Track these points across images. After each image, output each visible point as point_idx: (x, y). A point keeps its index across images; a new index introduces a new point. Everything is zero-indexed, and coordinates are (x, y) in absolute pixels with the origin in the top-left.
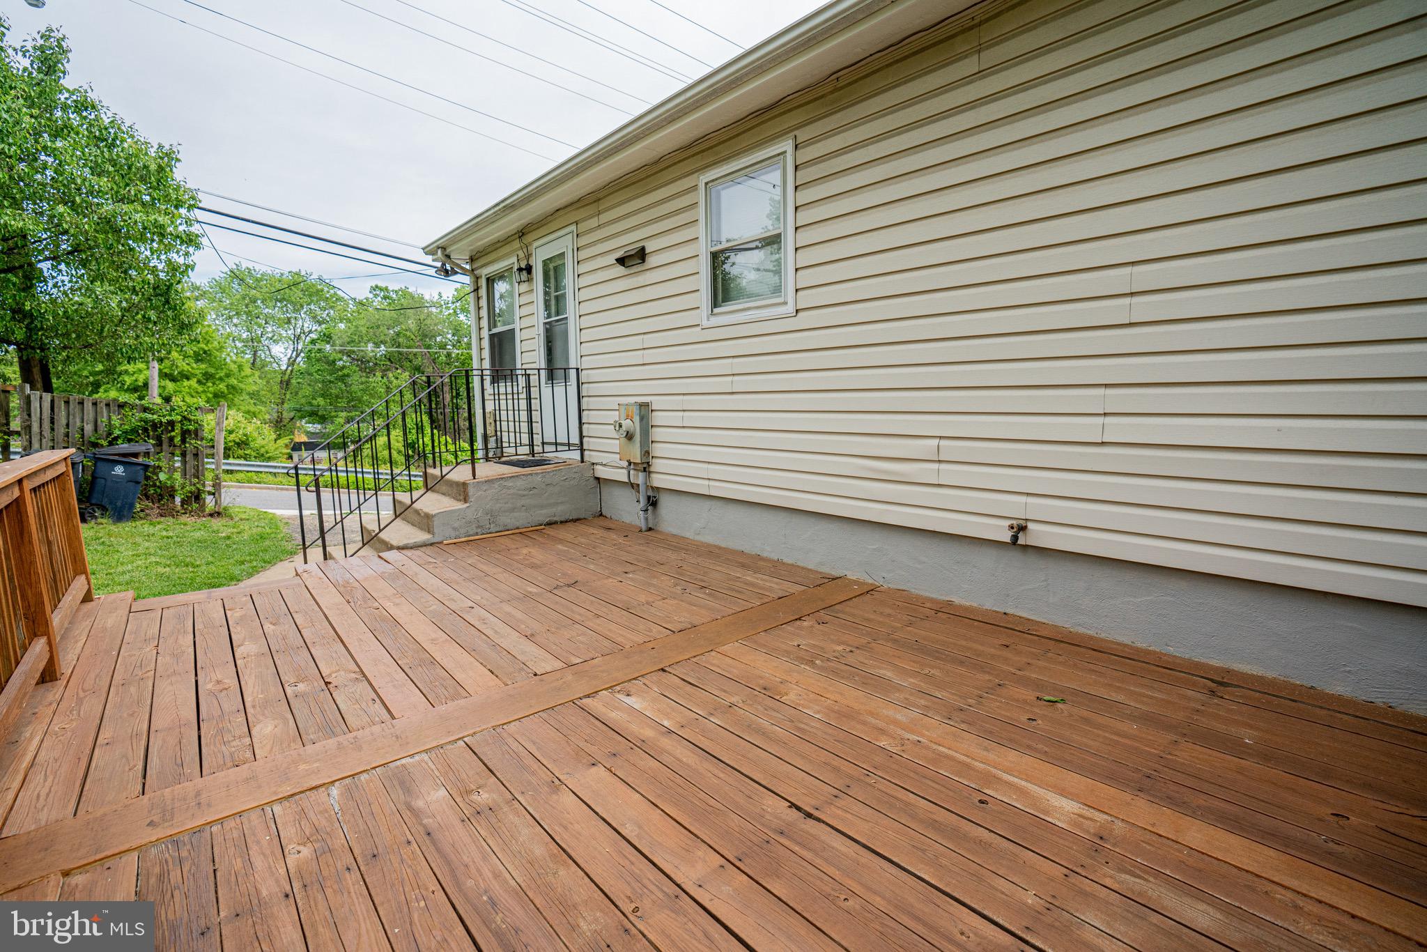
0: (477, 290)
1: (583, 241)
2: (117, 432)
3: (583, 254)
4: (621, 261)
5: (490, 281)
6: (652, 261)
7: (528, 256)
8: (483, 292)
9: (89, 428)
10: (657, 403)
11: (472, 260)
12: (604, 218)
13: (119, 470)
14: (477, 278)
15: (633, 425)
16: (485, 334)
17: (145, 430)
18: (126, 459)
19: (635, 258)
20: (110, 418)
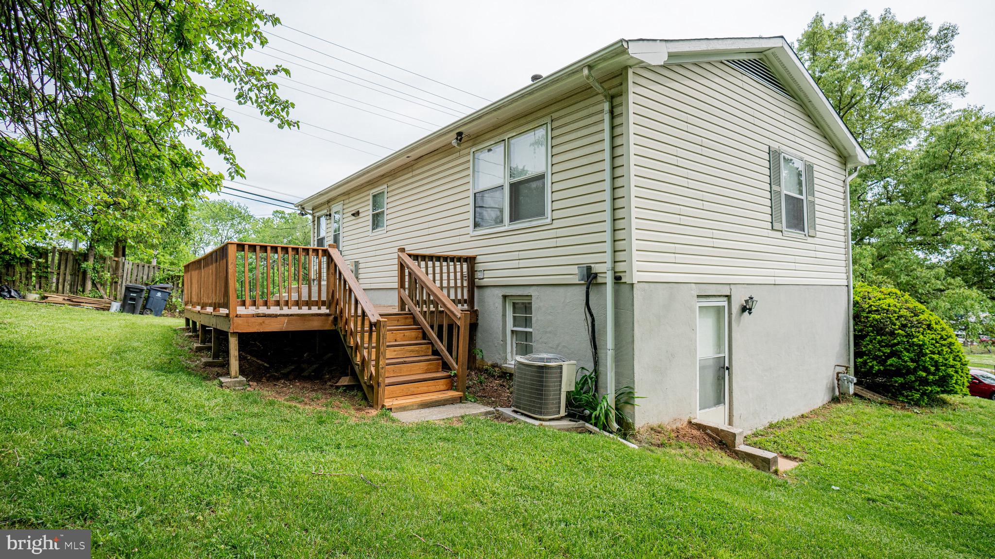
0: (314, 221)
1: (345, 207)
2: (157, 279)
3: (345, 211)
4: (353, 215)
5: (319, 218)
6: (361, 215)
7: (330, 210)
8: (316, 222)
9: (145, 277)
10: (361, 261)
11: (313, 210)
12: (351, 199)
13: (159, 294)
14: (314, 217)
15: (353, 268)
16: (316, 239)
17: (168, 279)
18: (162, 290)
19: (356, 214)
20: (154, 273)
